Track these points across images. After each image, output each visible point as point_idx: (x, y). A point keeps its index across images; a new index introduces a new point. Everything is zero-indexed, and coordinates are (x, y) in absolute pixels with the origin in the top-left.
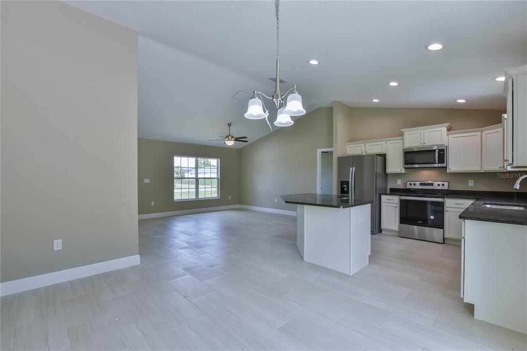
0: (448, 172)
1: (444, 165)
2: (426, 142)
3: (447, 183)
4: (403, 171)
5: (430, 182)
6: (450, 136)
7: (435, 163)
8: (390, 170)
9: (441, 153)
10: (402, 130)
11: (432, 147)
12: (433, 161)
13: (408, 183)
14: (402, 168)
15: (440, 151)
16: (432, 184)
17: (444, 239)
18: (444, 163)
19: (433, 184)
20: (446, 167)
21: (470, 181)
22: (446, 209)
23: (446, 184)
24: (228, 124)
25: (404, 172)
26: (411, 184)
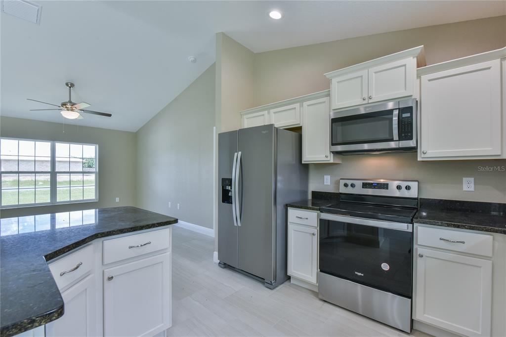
0: (419, 159)
1: (411, 143)
2: (374, 96)
3: (417, 183)
4: (331, 159)
5: (382, 181)
6: (425, 78)
7: (392, 140)
8: (309, 156)
9: (405, 115)
10: (328, 75)
11: (386, 105)
12: (387, 136)
13: (342, 182)
14: (328, 153)
15: (402, 111)
16: (385, 186)
17: (412, 321)
18: (411, 139)
19: (387, 185)
20: (414, 150)
21: (465, 180)
22: (418, 250)
23: (414, 185)
24: (67, 84)
25: (332, 161)
26: (346, 185)
